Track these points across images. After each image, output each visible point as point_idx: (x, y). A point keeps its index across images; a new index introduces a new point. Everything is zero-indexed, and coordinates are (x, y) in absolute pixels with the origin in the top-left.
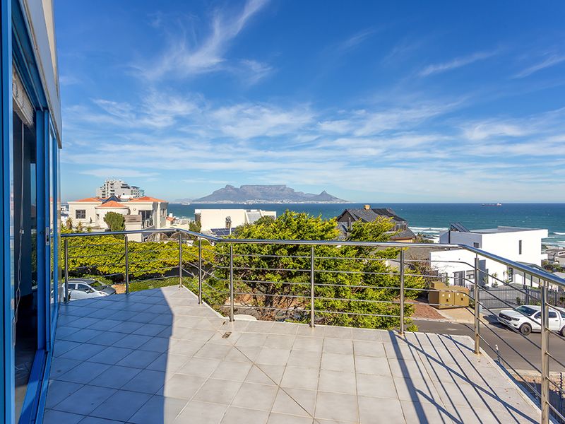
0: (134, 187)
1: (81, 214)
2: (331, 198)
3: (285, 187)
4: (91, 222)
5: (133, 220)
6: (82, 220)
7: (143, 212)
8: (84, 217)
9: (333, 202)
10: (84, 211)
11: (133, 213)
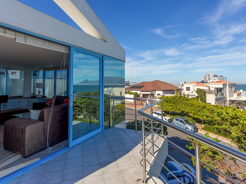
0: (221, 76)
1: (188, 89)
4: (192, 93)
5: (210, 92)
6: (189, 91)
7: (217, 89)
8: (189, 90)
10: (189, 88)
11: (211, 89)
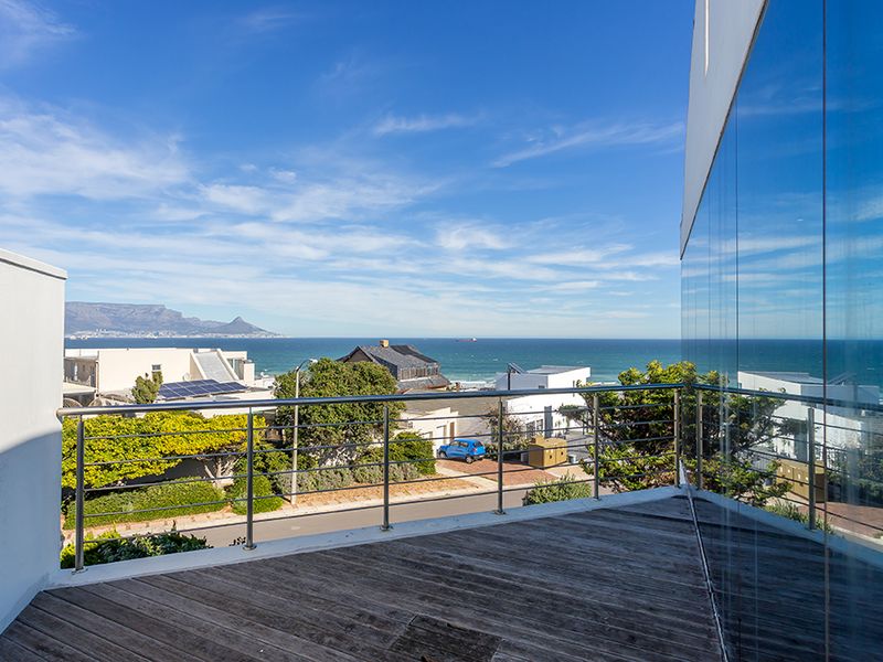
2: (250, 329)
3: (162, 309)
9: (253, 336)
